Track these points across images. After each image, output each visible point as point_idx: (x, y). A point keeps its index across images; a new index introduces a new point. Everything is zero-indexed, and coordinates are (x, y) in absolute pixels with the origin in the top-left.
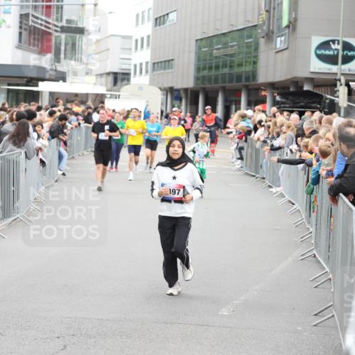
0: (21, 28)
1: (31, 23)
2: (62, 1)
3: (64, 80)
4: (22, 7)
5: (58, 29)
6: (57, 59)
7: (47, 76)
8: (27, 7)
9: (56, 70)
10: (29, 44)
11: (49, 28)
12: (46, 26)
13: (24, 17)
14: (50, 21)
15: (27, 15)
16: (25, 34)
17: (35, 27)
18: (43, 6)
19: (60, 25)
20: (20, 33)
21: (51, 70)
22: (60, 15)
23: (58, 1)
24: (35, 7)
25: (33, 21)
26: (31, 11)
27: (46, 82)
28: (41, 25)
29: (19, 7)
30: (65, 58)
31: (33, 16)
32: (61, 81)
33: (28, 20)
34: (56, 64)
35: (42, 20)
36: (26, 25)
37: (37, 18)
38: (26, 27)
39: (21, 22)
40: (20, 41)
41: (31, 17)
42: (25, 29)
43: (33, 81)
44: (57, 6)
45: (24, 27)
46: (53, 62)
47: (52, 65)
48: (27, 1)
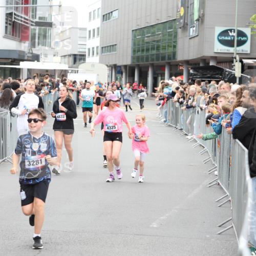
0: (6, 23)
1: (13, 19)
2: (36, 4)
3: (38, 61)
4: (7, 8)
5: (34, 24)
6: (33, 45)
7: (26, 58)
8: (11, 8)
9: (32, 53)
10: (13, 35)
11: (27, 23)
12: (24, 22)
13: (9, 15)
14: (28, 18)
15: (11, 14)
16: (10, 27)
17: (16, 22)
18: (22, 7)
19: (35, 20)
20: (6, 27)
21: (29, 53)
22: (34, 14)
23: (33, 4)
24: (17, 9)
25: (15, 18)
26: (14, 12)
27: (25, 62)
28: (21, 21)
29: (5, 8)
30: (38, 45)
31: (15, 14)
32: (36, 61)
33: (11, 18)
34: (33, 49)
35: (21, 17)
36: (10, 21)
37: (18, 16)
38: (10, 23)
39: (7, 19)
40: (6, 32)
41: (13, 15)
42: (10, 24)
43: (16, 61)
44: (32, 7)
45: (9, 22)
46: (30, 48)
47: (29, 50)
48: (11, 4)
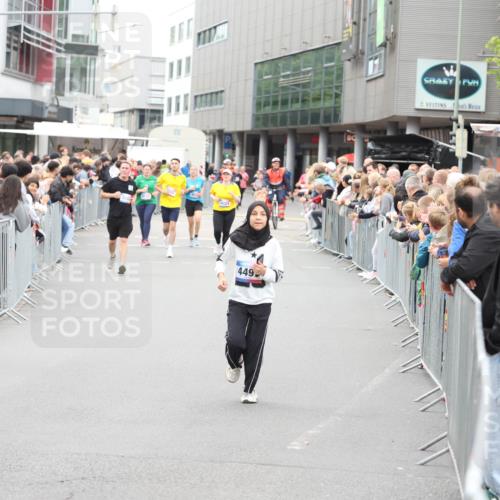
0: (8, 46)
1: (22, 39)
2: (67, 8)
3: (70, 121)
4: (10, 17)
5: (62, 49)
7: (46, 115)
8: (18, 16)
9: (58, 106)
10: (21, 70)
11: (49, 47)
12: (44, 44)
13: (14, 31)
14: (50, 37)
15: (17, 29)
16: (15, 55)
17: (28, 45)
18: (40, 15)
19: (63, 42)
20: (8, 54)
21: (52, 105)
23: (61, 9)
24: (29, 19)
25: (25, 37)
26: (23, 24)
27: (43, 123)
28: (38, 42)
29: (6, 17)
31: (25, 29)
32: (65, 122)
33: (18, 36)
34: (59, 98)
35: (38, 35)
36: (16, 42)
37: (32, 32)
38: (16, 45)
39: (9, 39)
40: (8, 64)
41: (22, 31)
42: (15, 49)
43: (25, 121)
44: (60, 15)
45: (13, 45)
46: (54, 95)
47: (53, 99)
48: (18, 9)
